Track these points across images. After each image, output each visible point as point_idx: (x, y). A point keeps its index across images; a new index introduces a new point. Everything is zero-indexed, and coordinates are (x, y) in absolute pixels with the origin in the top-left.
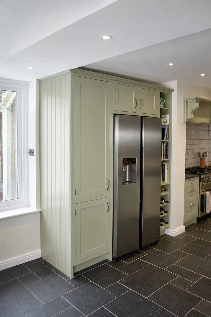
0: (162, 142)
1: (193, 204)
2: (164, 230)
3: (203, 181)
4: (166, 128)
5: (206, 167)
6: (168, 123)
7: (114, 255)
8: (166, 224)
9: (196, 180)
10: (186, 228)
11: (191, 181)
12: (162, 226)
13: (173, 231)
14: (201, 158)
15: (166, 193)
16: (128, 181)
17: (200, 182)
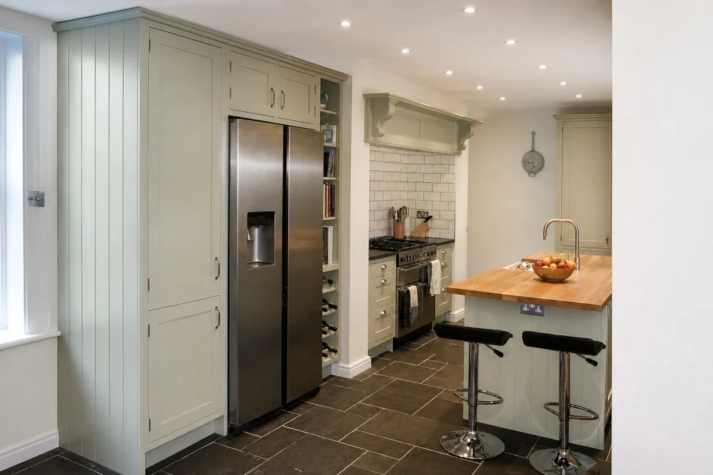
0: (325, 182)
1: (385, 312)
2: (329, 366)
3: (405, 263)
4: (332, 153)
5: (405, 237)
6: (334, 144)
7: (230, 422)
8: (333, 354)
9: (390, 263)
10: (373, 360)
11: (380, 264)
12: (326, 357)
13: (347, 366)
14: (396, 218)
15: (333, 289)
16: (256, 260)
17: (397, 266)
